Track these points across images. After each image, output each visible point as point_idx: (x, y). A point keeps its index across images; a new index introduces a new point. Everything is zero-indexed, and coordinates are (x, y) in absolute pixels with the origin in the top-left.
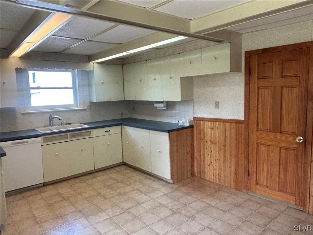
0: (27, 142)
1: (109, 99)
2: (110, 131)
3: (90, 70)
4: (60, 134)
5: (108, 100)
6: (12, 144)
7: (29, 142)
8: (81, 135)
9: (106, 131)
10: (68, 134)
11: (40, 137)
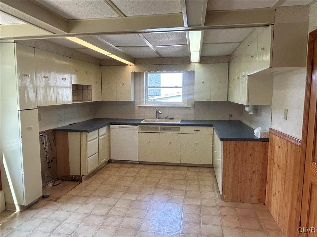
0: (128, 128)
1: (209, 98)
2: (199, 130)
3: (191, 71)
4: (153, 126)
5: (207, 99)
6: (119, 127)
7: (129, 128)
8: (170, 129)
9: (195, 130)
10: (159, 126)
11: (137, 125)
